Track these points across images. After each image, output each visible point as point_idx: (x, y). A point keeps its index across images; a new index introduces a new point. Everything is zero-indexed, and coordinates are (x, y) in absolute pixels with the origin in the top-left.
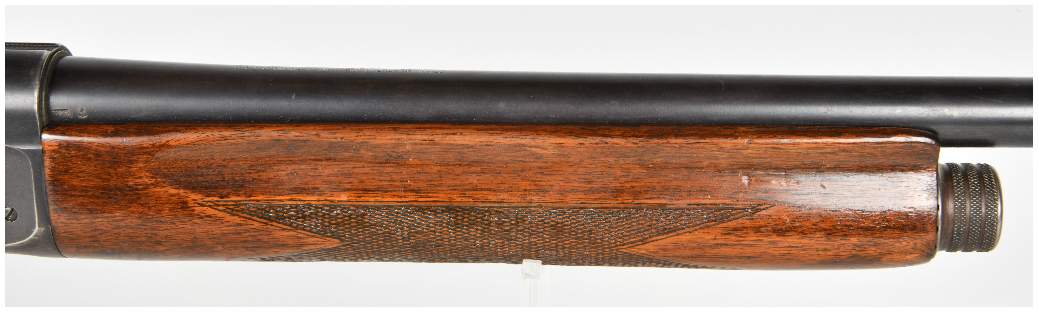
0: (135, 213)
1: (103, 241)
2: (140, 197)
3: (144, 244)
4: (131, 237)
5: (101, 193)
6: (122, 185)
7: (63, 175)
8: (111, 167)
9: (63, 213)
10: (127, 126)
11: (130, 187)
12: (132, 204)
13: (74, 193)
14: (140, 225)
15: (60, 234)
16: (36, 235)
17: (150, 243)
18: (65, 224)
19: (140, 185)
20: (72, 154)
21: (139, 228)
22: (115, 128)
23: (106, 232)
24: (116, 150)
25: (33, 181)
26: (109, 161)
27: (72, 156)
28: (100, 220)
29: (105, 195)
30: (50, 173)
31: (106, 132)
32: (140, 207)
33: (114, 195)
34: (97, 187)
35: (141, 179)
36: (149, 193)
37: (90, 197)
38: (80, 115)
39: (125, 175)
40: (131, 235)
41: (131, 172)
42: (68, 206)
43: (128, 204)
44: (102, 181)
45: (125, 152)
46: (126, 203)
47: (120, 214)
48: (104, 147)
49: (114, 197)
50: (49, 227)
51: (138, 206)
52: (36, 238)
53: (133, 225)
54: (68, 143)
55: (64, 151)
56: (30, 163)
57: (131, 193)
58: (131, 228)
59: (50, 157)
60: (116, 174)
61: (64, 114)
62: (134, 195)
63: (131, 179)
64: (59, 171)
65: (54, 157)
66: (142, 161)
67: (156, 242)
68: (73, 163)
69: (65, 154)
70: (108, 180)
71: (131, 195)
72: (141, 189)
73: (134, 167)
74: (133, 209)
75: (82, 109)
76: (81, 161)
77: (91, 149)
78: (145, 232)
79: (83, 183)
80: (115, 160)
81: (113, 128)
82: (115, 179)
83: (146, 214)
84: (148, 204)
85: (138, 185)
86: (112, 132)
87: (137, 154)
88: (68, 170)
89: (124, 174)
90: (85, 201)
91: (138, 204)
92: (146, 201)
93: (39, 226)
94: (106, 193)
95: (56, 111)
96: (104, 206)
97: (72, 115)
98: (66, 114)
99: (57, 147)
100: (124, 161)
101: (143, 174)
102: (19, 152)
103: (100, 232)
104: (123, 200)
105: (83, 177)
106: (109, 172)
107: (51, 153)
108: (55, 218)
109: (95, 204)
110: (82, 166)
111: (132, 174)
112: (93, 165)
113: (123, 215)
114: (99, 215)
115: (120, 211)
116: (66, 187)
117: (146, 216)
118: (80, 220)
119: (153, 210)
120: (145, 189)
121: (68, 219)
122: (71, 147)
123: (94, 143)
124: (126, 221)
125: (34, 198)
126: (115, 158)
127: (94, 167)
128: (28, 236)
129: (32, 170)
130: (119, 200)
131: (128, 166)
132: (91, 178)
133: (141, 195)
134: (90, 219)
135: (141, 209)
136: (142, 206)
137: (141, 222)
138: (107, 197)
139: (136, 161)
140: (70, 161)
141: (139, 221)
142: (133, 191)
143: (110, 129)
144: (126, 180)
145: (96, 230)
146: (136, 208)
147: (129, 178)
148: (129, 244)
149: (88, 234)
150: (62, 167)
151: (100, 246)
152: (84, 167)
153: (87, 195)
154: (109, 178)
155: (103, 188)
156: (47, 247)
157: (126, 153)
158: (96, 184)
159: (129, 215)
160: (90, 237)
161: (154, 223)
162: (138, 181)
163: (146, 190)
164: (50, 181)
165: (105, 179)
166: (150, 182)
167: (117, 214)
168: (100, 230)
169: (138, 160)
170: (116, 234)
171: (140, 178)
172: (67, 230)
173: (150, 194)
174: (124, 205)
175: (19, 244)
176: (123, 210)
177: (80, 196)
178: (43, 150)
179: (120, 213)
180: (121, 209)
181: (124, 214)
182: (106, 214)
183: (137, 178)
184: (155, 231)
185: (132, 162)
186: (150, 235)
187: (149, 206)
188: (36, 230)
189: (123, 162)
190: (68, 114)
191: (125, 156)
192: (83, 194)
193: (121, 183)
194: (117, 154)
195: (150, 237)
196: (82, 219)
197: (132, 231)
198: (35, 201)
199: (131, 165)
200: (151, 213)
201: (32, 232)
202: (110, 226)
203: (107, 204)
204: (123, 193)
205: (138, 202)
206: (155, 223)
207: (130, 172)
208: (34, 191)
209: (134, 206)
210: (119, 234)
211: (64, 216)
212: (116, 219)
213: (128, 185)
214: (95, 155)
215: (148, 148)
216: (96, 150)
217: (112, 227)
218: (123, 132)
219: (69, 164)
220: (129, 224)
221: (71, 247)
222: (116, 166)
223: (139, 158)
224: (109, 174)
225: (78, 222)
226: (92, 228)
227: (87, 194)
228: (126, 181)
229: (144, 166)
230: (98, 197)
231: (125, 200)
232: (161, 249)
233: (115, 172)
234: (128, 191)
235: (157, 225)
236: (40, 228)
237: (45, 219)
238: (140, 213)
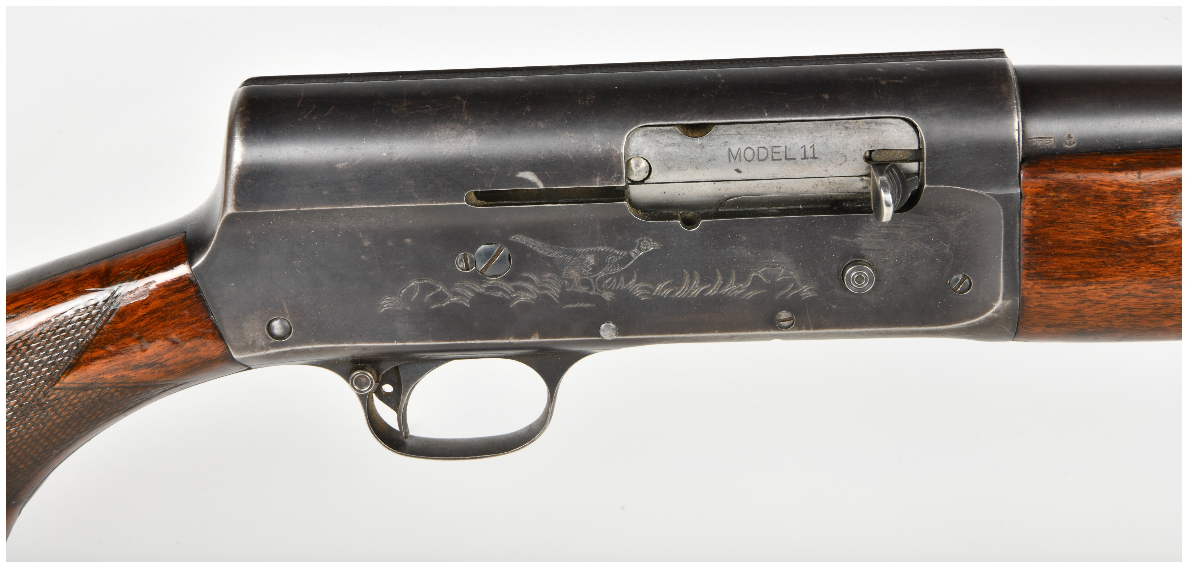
0: (1145, 276)
1: (1090, 317)
2: (1154, 253)
3: (1147, 319)
4: (1132, 309)
5: (1099, 249)
6: (1131, 238)
7: (1048, 227)
8: (1117, 214)
9: (1041, 279)
10: (1138, 156)
11: (1142, 239)
12: (1141, 264)
13: (1060, 251)
14: (1148, 292)
15: (1031, 308)
16: (996, 312)
17: (1157, 316)
18: (1042, 295)
19: (1156, 236)
20: (1064, 198)
21: (1148, 297)
22: (1122, 159)
23: (1098, 303)
24: (1126, 190)
25: (1003, 237)
26: (1114, 205)
27: (1064, 201)
28: (1093, 287)
29: (1104, 253)
30: (1029, 226)
31: (1112, 165)
32: (1153, 267)
33: (1118, 252)
34: (1094, 242)
35: (1158, 228)
36: (1167, 247)
37: (1082, 256)
38: (1066, 143)
39: (1135, 223)
40: (1132, 306)
41: (1145, 218)
42: (1049, 269)
43: (1135, 264)
44: (1102, 233)
45: (1139, 191)
46: (1132, 262)
47: (1122, 278)
48: (1110, 187)
49: (1117, 254)
50: (1018, 300)
51: (1150, 266)
52: (996, 315)
53: (1139, 292)
54: (1059, 183)
55: (1052, 194)
56: (1002, 213)
57: (1142, 248)
58: (1135, 297)
59: (1032, 203)
60: (1123, 222)
61: (1044, 144)
62: (1146, 250)
63: (1143, 229)
64: (1043, 222)
65: (1037, 203)
66: (1162, 203)
67: (1165, 315)
68: (1063, 210)
69: (1054, 197)
70: (1111, 231)
71: (1141, 251)
72: (1157, 243)
73: (1150, 212)
74: (1143, 270)
75: (1069, 135)
76: (1075, 207)
77: (1091, 189)
78: (1154, 302)
79: (1075, 237)
80: (1123, 203)
81: (1119, 160)
82: (1121, 230)
83: (1159, 276)
84: (1165, 262)
85: (1153, 236)
86: (1119, 164)
87: (1156, 193)
88: (1056, 219)
89: (1134, 221)
90: (1075, 261)
91: (1150, 264)
92: (1162, 258)
93: (1003, 299)
94: (1105, 249)
95: (1034, 140)
96: (1101, 267)
97: (1055, 145)
98: (1048, 143)
99: (1042, 190)
100: (1136, 204)
101: (1161, 221)
102: (989, 198)
103: (1089, 304)
104: (1129, 258)
105: (1076, 229)
106: (1113, 221)
107: (1033, 198)
108: (1028, 286)
109: (1088, 266)
110: (1075, 214)
111: (1146, 222)
112: (1091, 211)
113: (1127, 279)
114: (1092, 280)
115: (1124, 274)
116: (1051, 243)
117: (1160, 280)
118: (1065, 288)
119: (1170, 271)
120: (1162, 241)
121: (1047, 288)
122: (1062, 188)
123: (1096, 181)
124: (1130, 288)
125: (1002, 259)
126: (1124, 201)
127: (1092, 214)
128: (984, 313)
129: (1003, 221)
130: (1123, 258)
131: (1142, 210)
132: (1087, 230)
133: (1155, 251)
134: (1079, 286)
135: (1153, 269)
136: (1155, 266)
137: (1152, 287)
138: (1106, 254)
139: (1154, 204)
140: (1059, 207)
141: (1149, 287)
142: (1146, 245)
143: (1116, 161)
144: (1137, 230)
145: (1084, 301)
146: (1147, 269)
147: (1140, 227)
148: (1125, 320)
149: (1071, 308)
150: (1047, 216)
151: (1081, 323)
152: (1079, 214)
153: (1079, 254)
154: (1113, 228)
155: (1103, 243)
156: (1005, 327)
157: (1140, 193)
158: (1093, 237)
159: (1135, 279)
160: (1073, 311)
161: (1168, 289)
162: (1154, 230)
163: (1164, 243)
164: (1029, 235)
165: (1106, 230)
166: (1170, 232)
167: (1118, 278)
168: (1090, 300)
169: (1156, 201)
170: (1111, 305)
171: (1157, 226)
172: (1042, 303)
173: (1168, 249)
174: (1129, 265)
175: (968, 325)
176: (1128, 272)
177: (1068, 255)
178: (1021, 193)
179: (1123, 276)
180: (1124, 270)
181: (1128, 277)
182: (1102, 278)
183: (1152, 227)
184: (1168, 300)
185: (1146, 205)
186: (1160, 305)
187: (1166, 264)
188: (999, 304)
189: (1135, 206)
190: (1050, 143)
191: (1139, 197)
192: (1073, 252)
193: (1129, 235)
194: (1127, 194)
195: (1160, 309)
196: (1067, 287)
197: (1135, 300)
198: (1002, 263)
199: (1145, 208)
200: (1167, 274)
201: (991, 307)
202: (1105, 295)
203: (1106, 265)
204: (1130, 248)
205: (1150, 261)
206: (1170, 289)
207: (1143, 218)
208: (1002, 250)
209: (1144, 266)
210: (1115, 305)
211: (1042, 284)
212: (1116, 284)
213: (1138, 237)
214: (1096, 197)
215: (1172, 185)
216: (1097, 191)
217: (1109, 295)
218: (1135, 164)
219: (1058, 211)
220: (1132, 292)
221: (1040, 326)
222: (1124, 211)
223: (1158, 199)
224: (1113, 223)
225: (1062, 291)
226: (1079, 299)
227: (1079, 252)
228: (1136, 232)
229: (1164, 210)
230: (1093, 256)
231: (1132, 258)
232: (1168, 325)
233: (1122, 219)
234: (1138, 245)
235: (1174, 292)
236: (1005, 301)
237: (1012, 288)
238: (1151, 276)
